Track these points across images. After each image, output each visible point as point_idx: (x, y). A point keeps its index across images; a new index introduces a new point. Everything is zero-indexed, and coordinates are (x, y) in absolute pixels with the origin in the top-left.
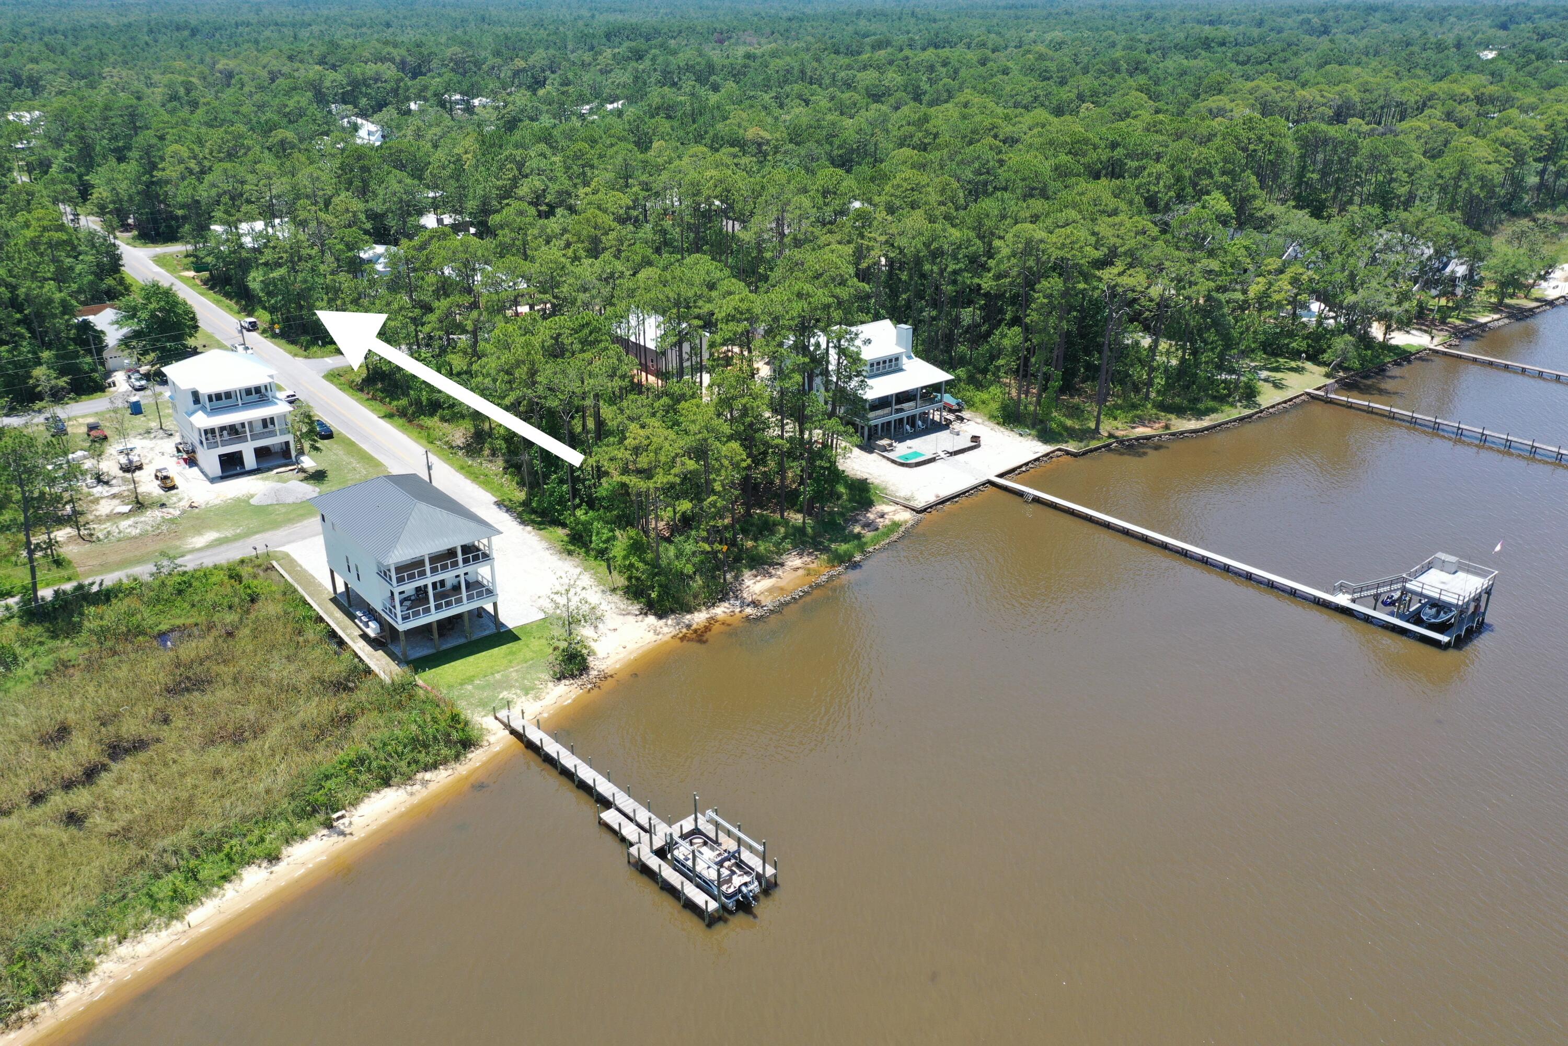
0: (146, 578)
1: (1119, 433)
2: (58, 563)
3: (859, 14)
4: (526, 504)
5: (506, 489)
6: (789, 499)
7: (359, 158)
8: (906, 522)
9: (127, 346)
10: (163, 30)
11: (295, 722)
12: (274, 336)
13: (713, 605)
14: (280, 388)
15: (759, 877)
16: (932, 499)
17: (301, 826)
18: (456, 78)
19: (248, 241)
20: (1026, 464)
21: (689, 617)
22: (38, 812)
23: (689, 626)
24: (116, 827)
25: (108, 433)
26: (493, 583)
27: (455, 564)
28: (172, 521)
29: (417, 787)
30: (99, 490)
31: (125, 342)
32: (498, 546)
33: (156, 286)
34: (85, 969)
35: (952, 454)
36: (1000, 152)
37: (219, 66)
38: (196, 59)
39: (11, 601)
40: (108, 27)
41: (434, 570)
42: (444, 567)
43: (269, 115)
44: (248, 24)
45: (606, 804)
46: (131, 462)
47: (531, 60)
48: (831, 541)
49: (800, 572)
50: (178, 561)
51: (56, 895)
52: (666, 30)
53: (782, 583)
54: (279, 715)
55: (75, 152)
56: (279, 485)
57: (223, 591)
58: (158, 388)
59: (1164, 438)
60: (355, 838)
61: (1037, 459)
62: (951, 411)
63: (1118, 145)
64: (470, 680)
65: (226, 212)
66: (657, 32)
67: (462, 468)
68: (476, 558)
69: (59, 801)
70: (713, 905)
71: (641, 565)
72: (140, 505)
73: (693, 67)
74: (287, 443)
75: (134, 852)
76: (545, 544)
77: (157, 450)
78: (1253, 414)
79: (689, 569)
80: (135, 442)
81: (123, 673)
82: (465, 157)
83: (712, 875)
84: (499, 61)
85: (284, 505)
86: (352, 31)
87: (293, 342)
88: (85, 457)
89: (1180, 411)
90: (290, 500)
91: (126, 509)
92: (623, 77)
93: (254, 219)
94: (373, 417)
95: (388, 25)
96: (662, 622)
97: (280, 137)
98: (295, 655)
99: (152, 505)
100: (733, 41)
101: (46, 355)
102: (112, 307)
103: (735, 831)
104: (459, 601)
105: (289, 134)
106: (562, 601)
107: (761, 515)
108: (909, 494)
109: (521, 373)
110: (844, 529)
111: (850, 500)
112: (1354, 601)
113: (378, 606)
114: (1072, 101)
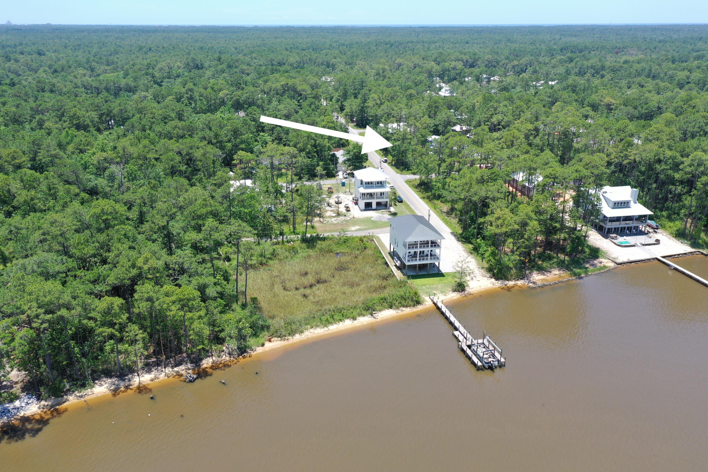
0: (336, 236)
2: (313, 227)
3: (701, 39)
4: (461, 234)
5: (456, 229)
6: (562, 250)
7: (435, 103)
8: (610, 267)
9: (345, 163)
10: (381, 44)
11: (369, 285)
12: (392, 165)
13: (518, 280)
14: (389, 183)
15: (498, 361)
16: (626, 260)
17: (364, 312)
19: (390, 130)
20: (679, 255)
21: (507, 282)
22: (297, 292)
23: (506, 285)
24: (315, 300)
25: (334, 191)
26: (440, 255)
27: (428, 246)
28: (347, 221)
29: (400, 311)
30: (328, 208)
31: (344, 162)
32: (443, 243)
34: (302, 332)
35: (643, 245)
37: (397, 61)
38: (390, 57)
39: (299, 236)
40: (362, 43)
41: (420, 247)
42: (424, 247)
43: (410, 83)
44: (412, 42)
45: (456, 329)
46: (338, 201)
47: (521, 62)
48: (574, 268)
49: (557, 276)
50: (346, 233)
51: (298, 313)
52: (591, 47)
53: (547, 278)
54: (365, 282)
55: (341, 94)
56: (381, 215)
57: (357, 244)
58: (351, 178)
60: (378, 320)
61: (686, 254)
62: (653, 228)
64: (425, 285)
65: (385, 120)
66: (586, 48)
67: (443, 219)
68: (435, 246)
69: (302, 290)
70: (480, 364)
71: (493, 260)
72: (339, 214)
73: (595, 66)
74: (387, 202)
75: (318, 307)
77: (347, 198)
79: (511, 265)
80: (341, 195)
81: (325, 261)
82: (476, 104)
83: (481, 355)
84: (507, 61)
85: (381, 221)
86: (452, 45)
87: (398, 168)
88: (326, 197)
90: (383, 220)
91: (334, 215)
92: (561, 70)
93: (393, 123)
94: (418, 197)
95: (467, 43)
96: (497, 282)
97: (410, 92)
98: (374, 266)
99: (342, 215)
100: (623, 53)
101: (321, 163)
102: (343, 150)
103: (494, 344)
104: (427, 259)
105: (413, 92)
106: (460, 265)
107: (549, 254)
108: (616, 257)
109: (467, 187)
110: (582, 264)
111: (589, 255)
113: (401, 256)
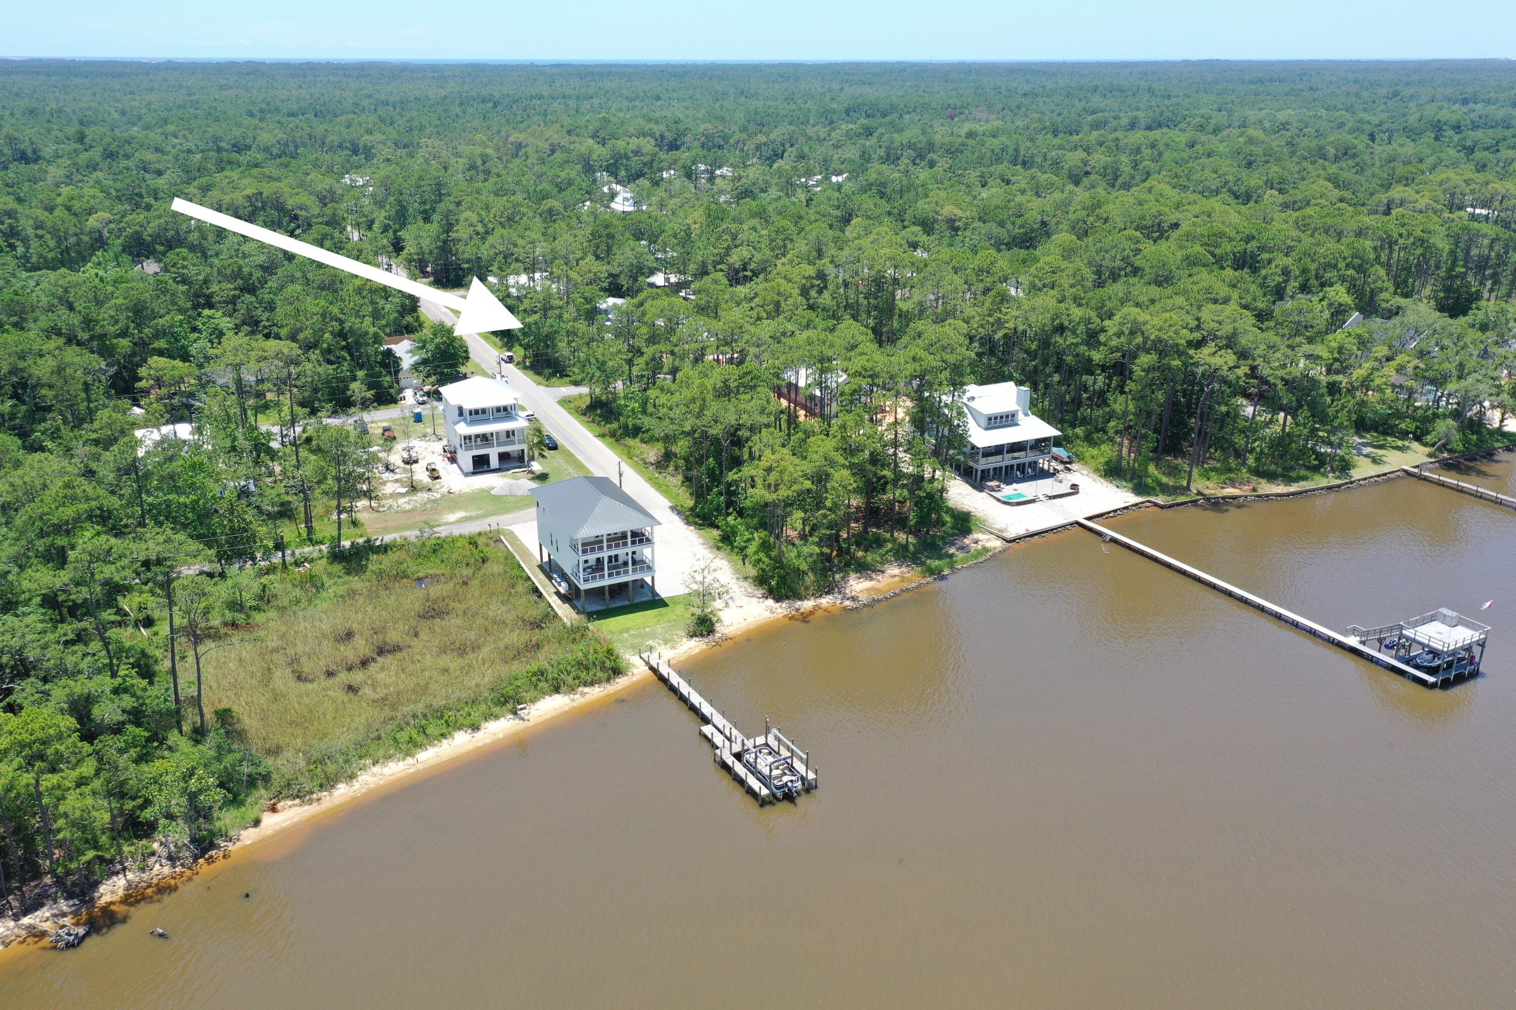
0: (413, 539)
1: (1206, 492)
2: (355, 523)
3: (1095, 89)
4: (692, 509)
5: (681, 498)
6: (901, 522)
7: (607, 227)
8: (995, 548)
9: (417, 370)
10: (471, 102)
11: (501, 645)
12: (525, 368)
13: (821, 596)
14: (523, 409)
15: (803, 779)
16: (1022, 532)
17: (496, 710)
18: (702, 153)
19: (514, 290)
20: (1115, 511)
21: (799, 603)
22: (330, 681)
23: (797, 610)
24: (377, 696)
25: (397, 434)
26: (653, 561)
27: (625, 544)
28: (435, 501)
29: (578, 696)
30: (387, 476)
31: (415, 367)
32: (658, 534)
33: (442, 325)
34: (352, 777)
35: (1055, 497)
36: (1138, 242)
37: (511, 139)
38: (495, 129)
39: (323, 547)
40: (428, 99)
41: (609, 547)
42: (617, 546)
43: (545, 186)
44: (541, 97)
45: (706, 720)
46: (410, 456)
47: (772, 136)
48: (928, 557)
49: (896, 579)
50: (436, 529)
51: (338, 732)
52: (902, 106)
53: (879, 586)
54: (491, 639)
55: (393, 213)
56: (512, 481)
57: (464, 552)
58: (435, 403)
59: (1249, 499)
60: (531, 724)
61: (1126, 508)
62: (1062, 462)
63: (1253, 238)
64: (627, 630)
65: (500, 268)
66: (893, 107)
67: (650, 479)
68: (641, 541)
69: (343, 677)
70: (765, 792)
71: (766, 560)
72: (414, 488)
73: (915, 144)
74: (523, 451)
75: (387, 712)
76: (701, 541)
77: (430, 449)
78: (1343, 485)
79: (804, 567)
80: (415, 443)
81: (391, 601)
82: (693, 226)
83: (766, 771)
84: (744, 136)
85: (514, 496)
86: (626, 103)
87: (538, 373)
88: (379, 451)
89: (1271, 477)
90: (520, 493)
91: (404, 490)
92: (852, 152)
93: (518, 274)
94: (590, 436)
95: (658, 98)
96: (778, 605)
97: (549, 205)
98: (508, 601)
99: (422, 489)
100: (963, 117)
101: (361, 374)
102: (409, 339)
103: (790, 744)
104: (626, 572)
105: (556, 204)
106: (699, 578)
107: (876, 533)
108: (1004, 527)
109: (695, 407)
110: (941, 549)
111: (952, 528)
112: (1363, 643)
113: (568, 571)
114: (1259, 187)
